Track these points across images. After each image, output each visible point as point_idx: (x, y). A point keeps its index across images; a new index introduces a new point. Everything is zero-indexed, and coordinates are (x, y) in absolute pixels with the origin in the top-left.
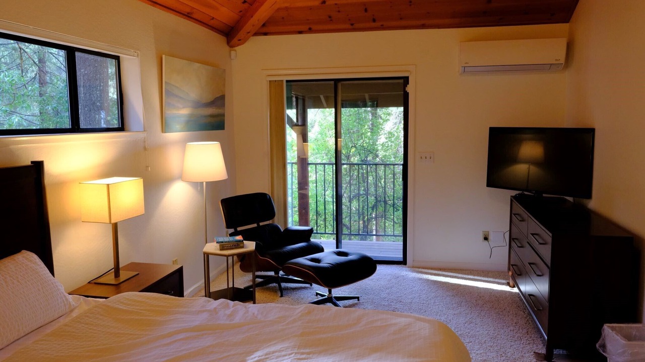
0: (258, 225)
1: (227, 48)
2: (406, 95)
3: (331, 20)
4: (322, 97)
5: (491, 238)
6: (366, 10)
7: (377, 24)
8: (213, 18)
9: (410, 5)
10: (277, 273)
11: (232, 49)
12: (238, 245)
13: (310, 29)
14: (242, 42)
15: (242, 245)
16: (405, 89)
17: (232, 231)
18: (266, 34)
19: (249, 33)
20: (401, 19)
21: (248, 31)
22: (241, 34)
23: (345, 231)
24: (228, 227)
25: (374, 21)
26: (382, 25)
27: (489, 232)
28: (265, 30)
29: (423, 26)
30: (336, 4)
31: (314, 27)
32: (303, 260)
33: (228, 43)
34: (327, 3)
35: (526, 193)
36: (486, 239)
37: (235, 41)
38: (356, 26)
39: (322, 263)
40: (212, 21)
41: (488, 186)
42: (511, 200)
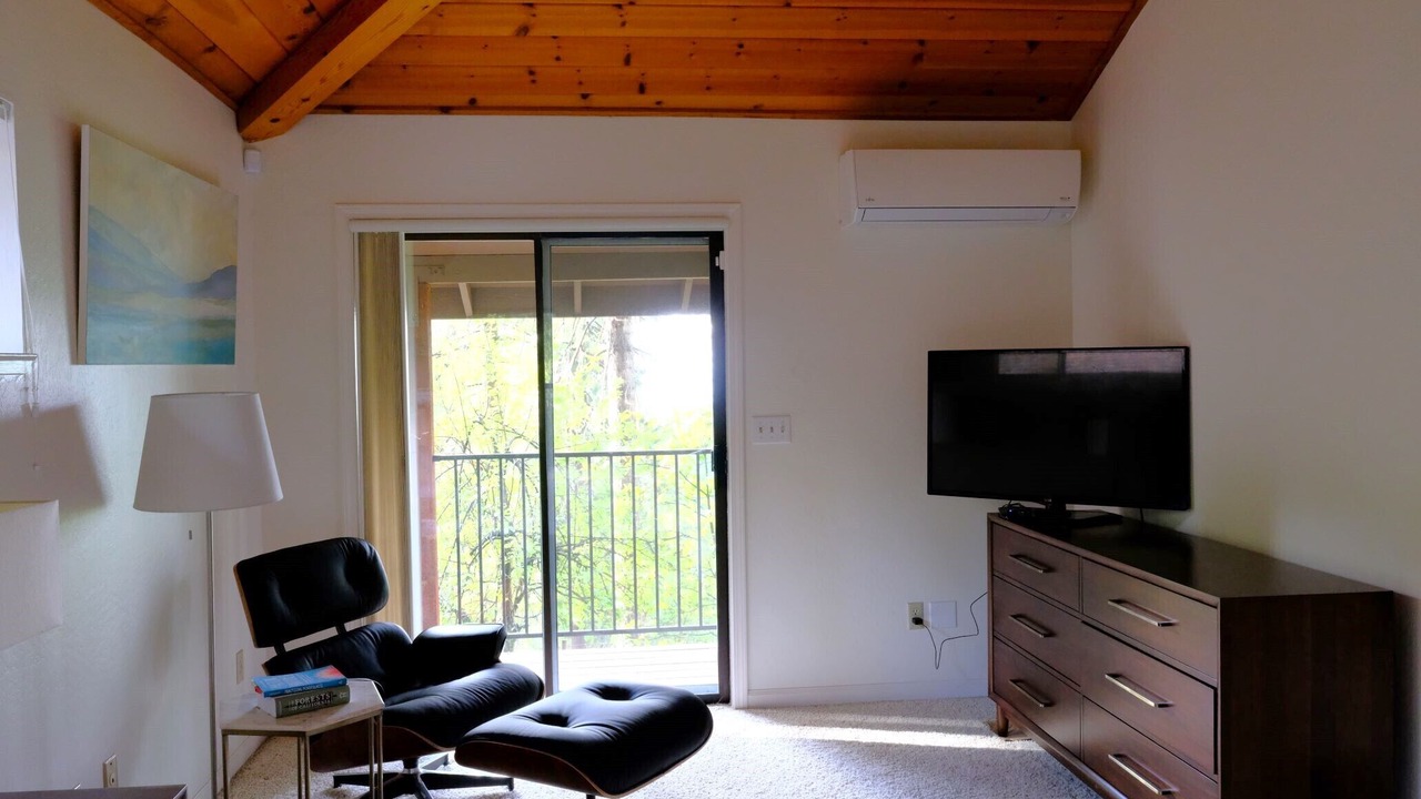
0: (341, 629)
1: (235, 139)
2: (717, 277)
3: (534, 81)
4: (463, 288)
5: (928, 619)
6: (627, 61)
7: (647, 100)
8: (213, 48)
9: (739, 54)
10: (410, 763)
11: (248, 144)
12: (333, 696)
13: (473, 101)
14: (283, 124)
15: (342, 695)
16: (712, 261)
17: (269, 653)
18: (348, 109)
19: (305, 100)
20: (708, 88)
21: (305, 95)
22: (284, 104)
23: (562, 628)
24: (260, 641)
25: (642, 89)
26: (659, 103)
27: (922, 604)
28: (349, 98)
29: (756, 111)
30: (555, 37)
31: (482, 100)
32: (514, 722)
33: (241, 125)
34: (533, 33)
35: (1027, 504)
36: (918, 621)
37: (262, 121)
38: (597, 100)
39: (573, 724)
40: (209, 56)
41: (931, 491)
42: (991, 524)
